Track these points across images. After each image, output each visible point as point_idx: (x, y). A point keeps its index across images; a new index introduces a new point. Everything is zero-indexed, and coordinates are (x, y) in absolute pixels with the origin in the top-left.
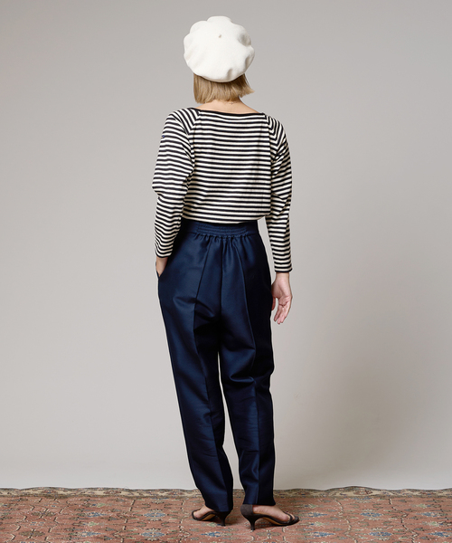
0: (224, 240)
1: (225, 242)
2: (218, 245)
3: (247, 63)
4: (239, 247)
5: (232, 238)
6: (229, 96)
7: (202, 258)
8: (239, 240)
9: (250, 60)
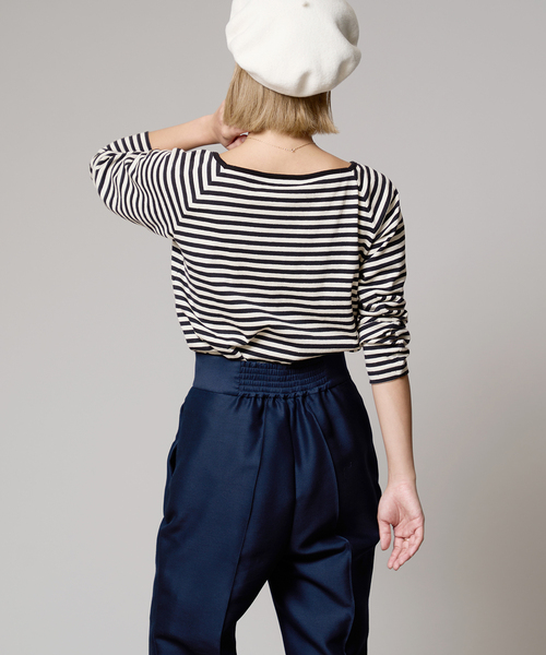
0: (290, 401)
1: (291, 406)
2: (281, 412)
3: (341, 72)
4: (319, 412)
5: (304, 396)
6: (290, 124)
7: (255, 442)
8: (316, 400)
9: (350, 66)
